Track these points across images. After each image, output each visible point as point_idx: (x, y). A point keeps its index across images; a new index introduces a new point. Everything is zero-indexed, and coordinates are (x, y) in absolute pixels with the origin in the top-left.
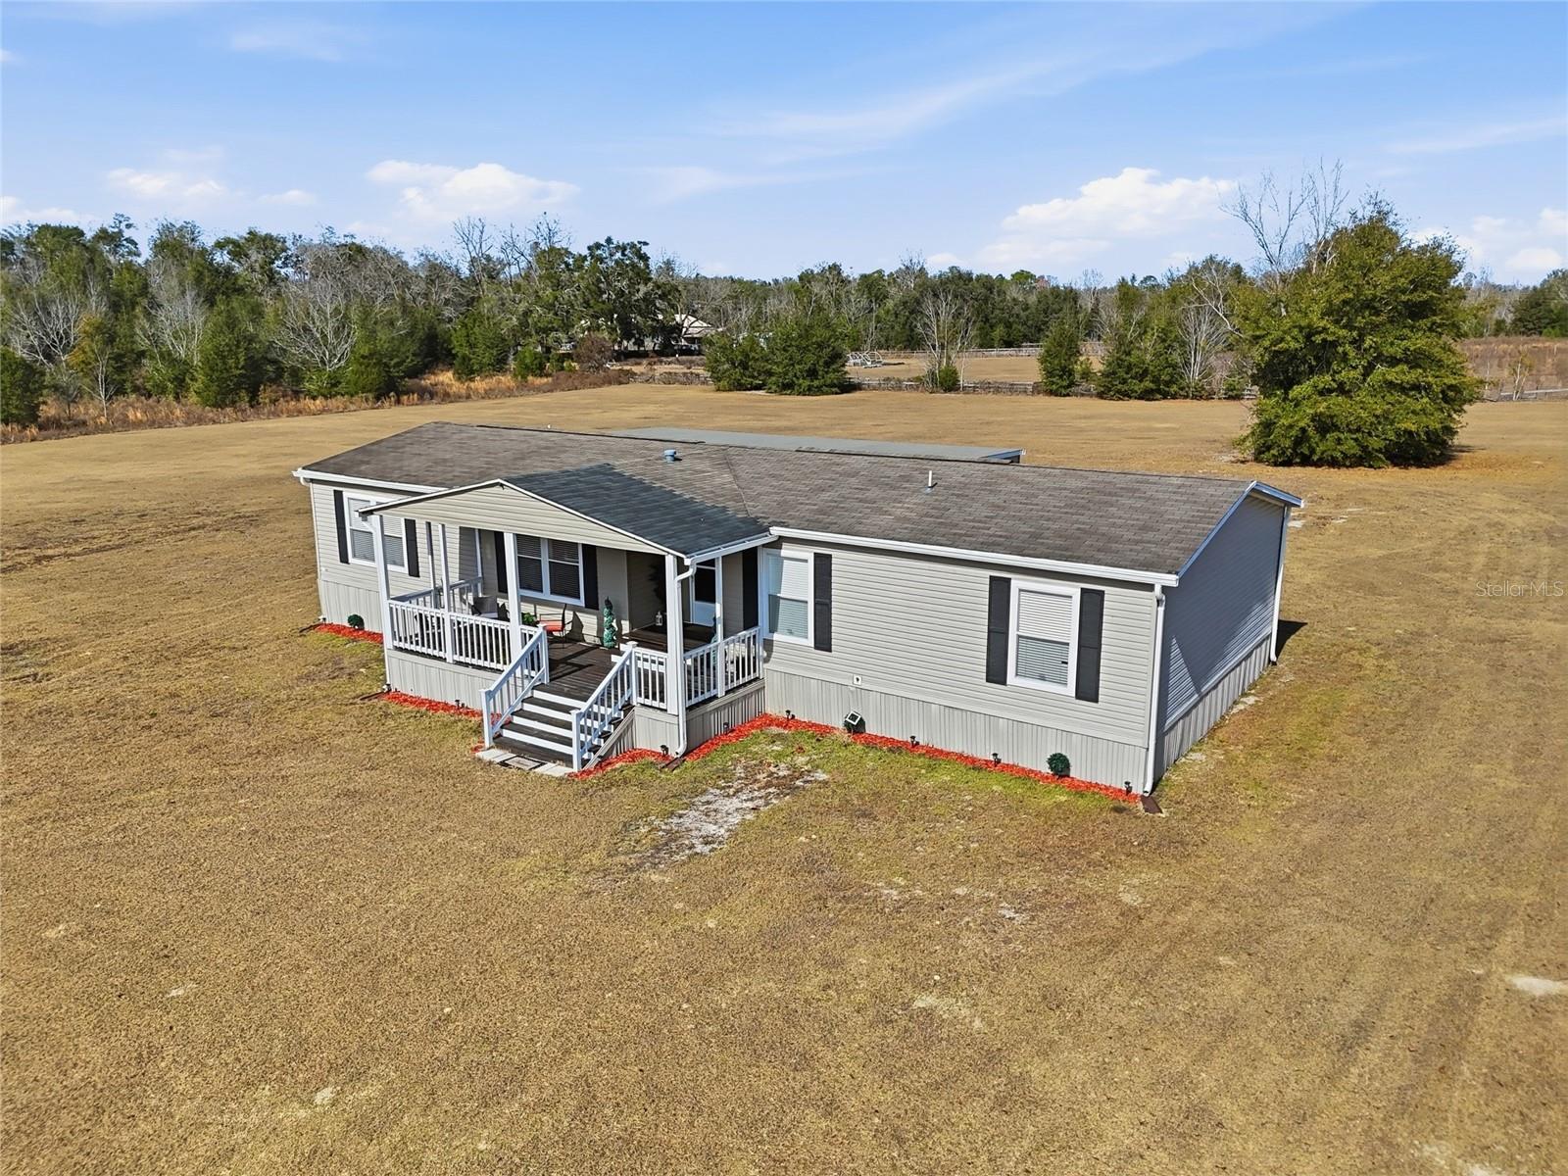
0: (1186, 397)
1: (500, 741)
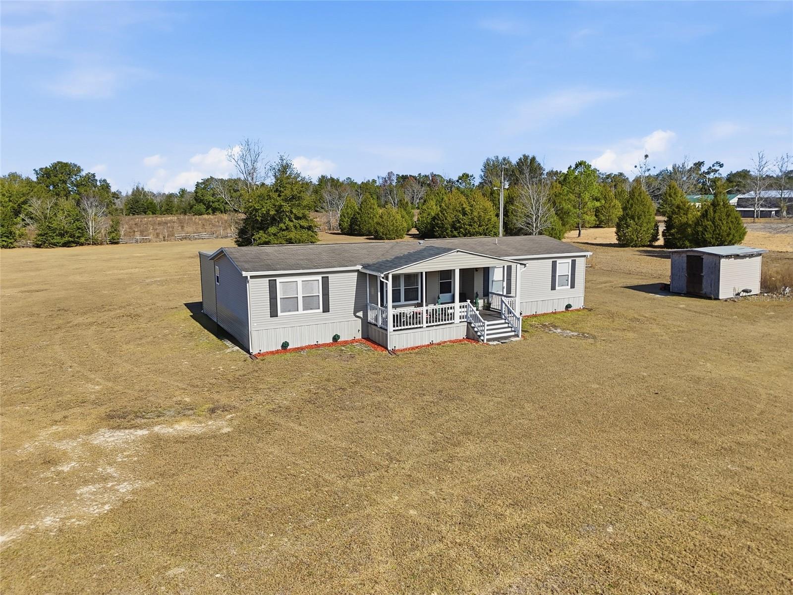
0: (89, 244)
1: (488, 340)
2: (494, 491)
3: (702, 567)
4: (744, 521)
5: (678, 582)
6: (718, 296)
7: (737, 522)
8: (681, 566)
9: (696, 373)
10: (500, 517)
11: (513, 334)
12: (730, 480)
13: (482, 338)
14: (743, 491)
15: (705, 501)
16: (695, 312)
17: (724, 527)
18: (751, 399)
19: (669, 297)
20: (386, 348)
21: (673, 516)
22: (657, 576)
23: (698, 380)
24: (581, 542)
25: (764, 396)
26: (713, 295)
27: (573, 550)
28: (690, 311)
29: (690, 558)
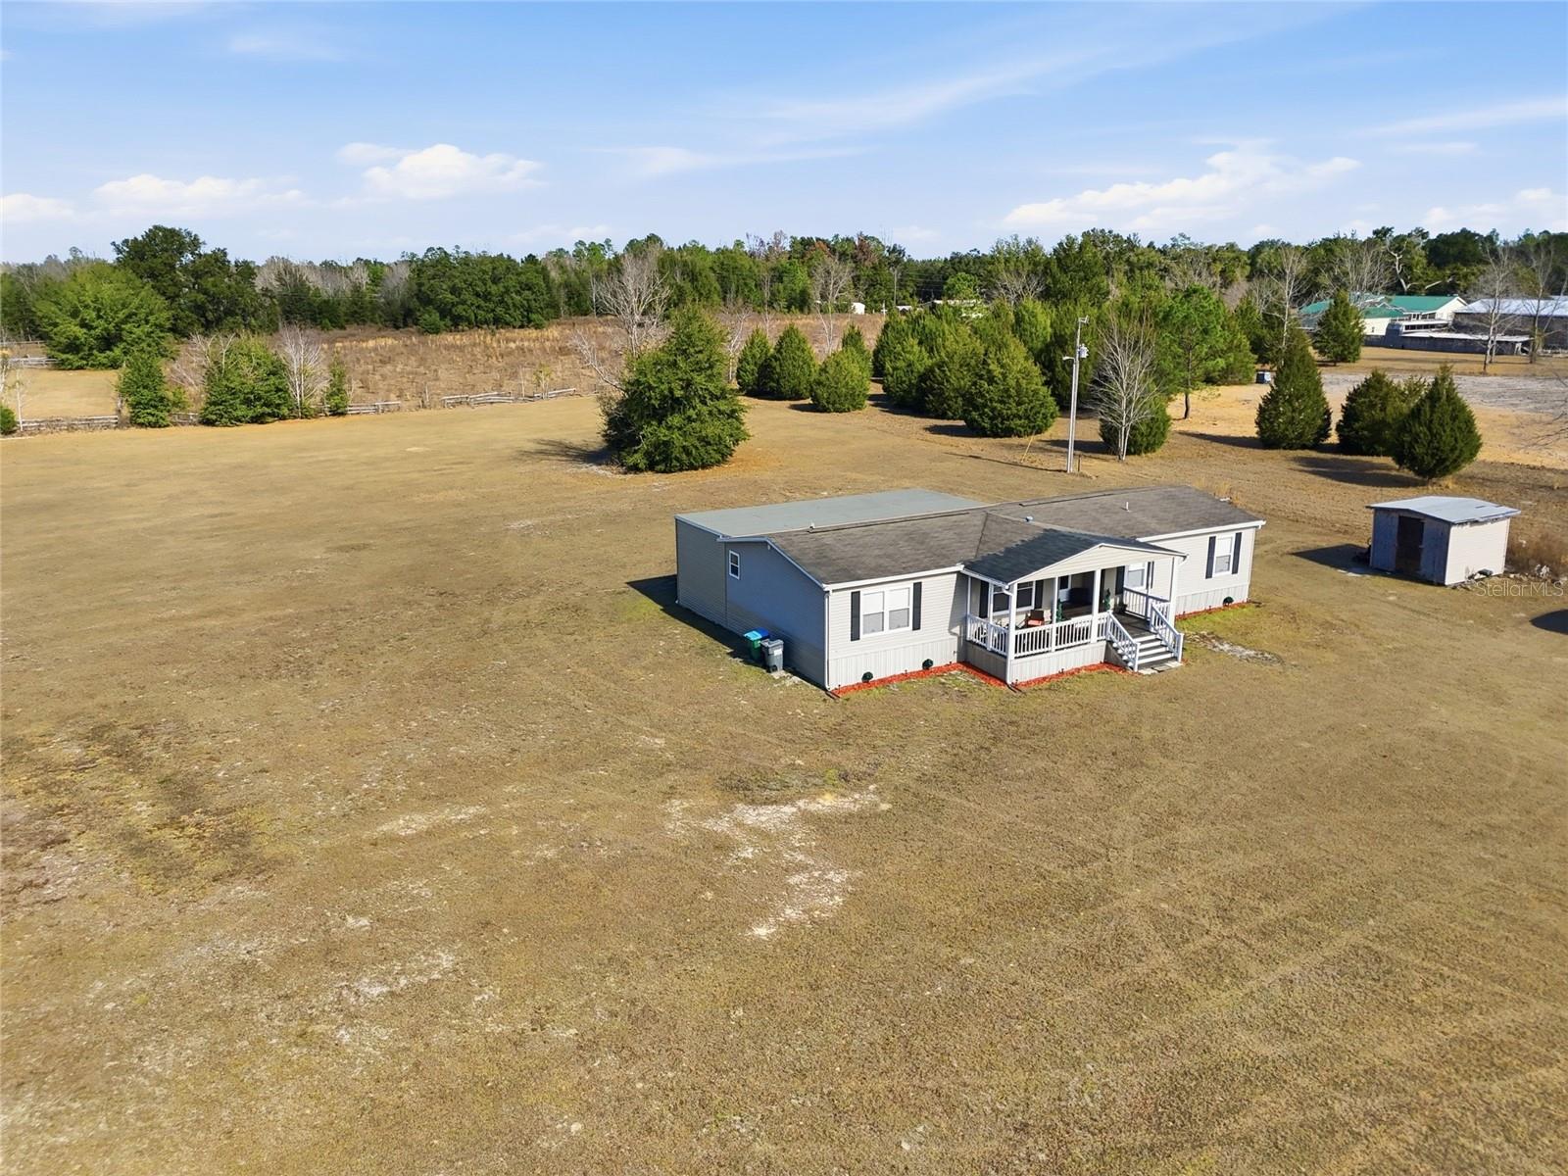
1: (1140, 667)
2: (1239, 884)
3: (1466, 957)
4: (1501, 913)
5: (1446, 969)
6: (1443, 578)
7: (1494, 914)
8: (1445, 955)
9: (1427, 724)
10: (1256, 910)
11: (1169, 656)
12: (1483, 870)
13: (1130, 664)
14: (1498, 882)
15: (1460, 893)
16: (1414, 611)
17: (1482, 919)
18: (1500, 765)
19: (1368, 576)
20: (1005, 683)
21: (1430, 909)
22: (1425, 964)
23: (1432, 736)
24: (1346, 935)
25: (1516, 761)
26: (1435, 577)
27: (1340, 943)
28: (1405, 608)
29: (1453, 948)
